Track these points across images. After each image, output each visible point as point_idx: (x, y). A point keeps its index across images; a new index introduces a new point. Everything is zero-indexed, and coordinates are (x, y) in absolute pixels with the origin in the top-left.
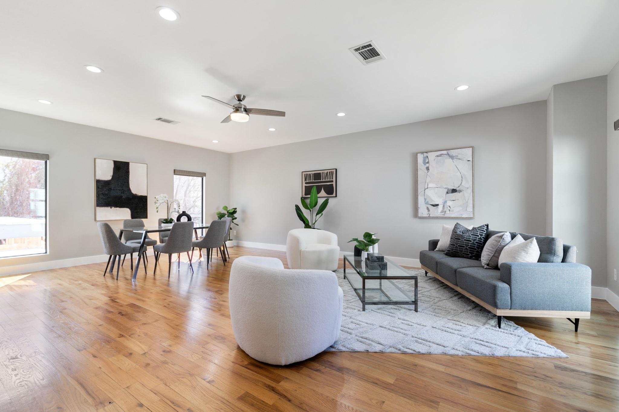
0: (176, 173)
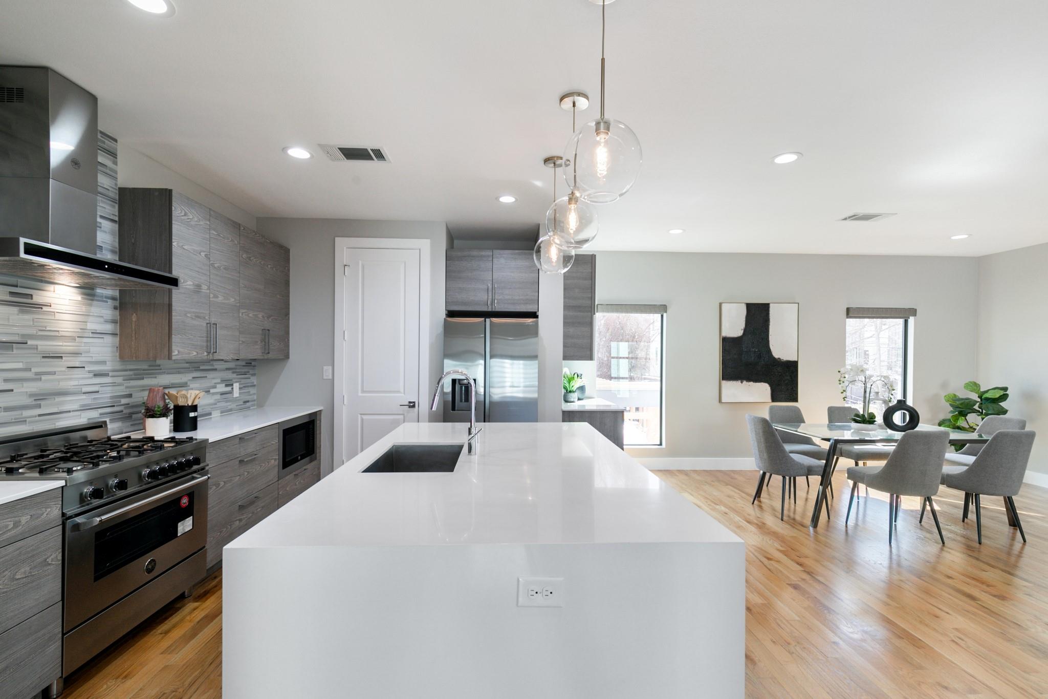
0: (850, 315)
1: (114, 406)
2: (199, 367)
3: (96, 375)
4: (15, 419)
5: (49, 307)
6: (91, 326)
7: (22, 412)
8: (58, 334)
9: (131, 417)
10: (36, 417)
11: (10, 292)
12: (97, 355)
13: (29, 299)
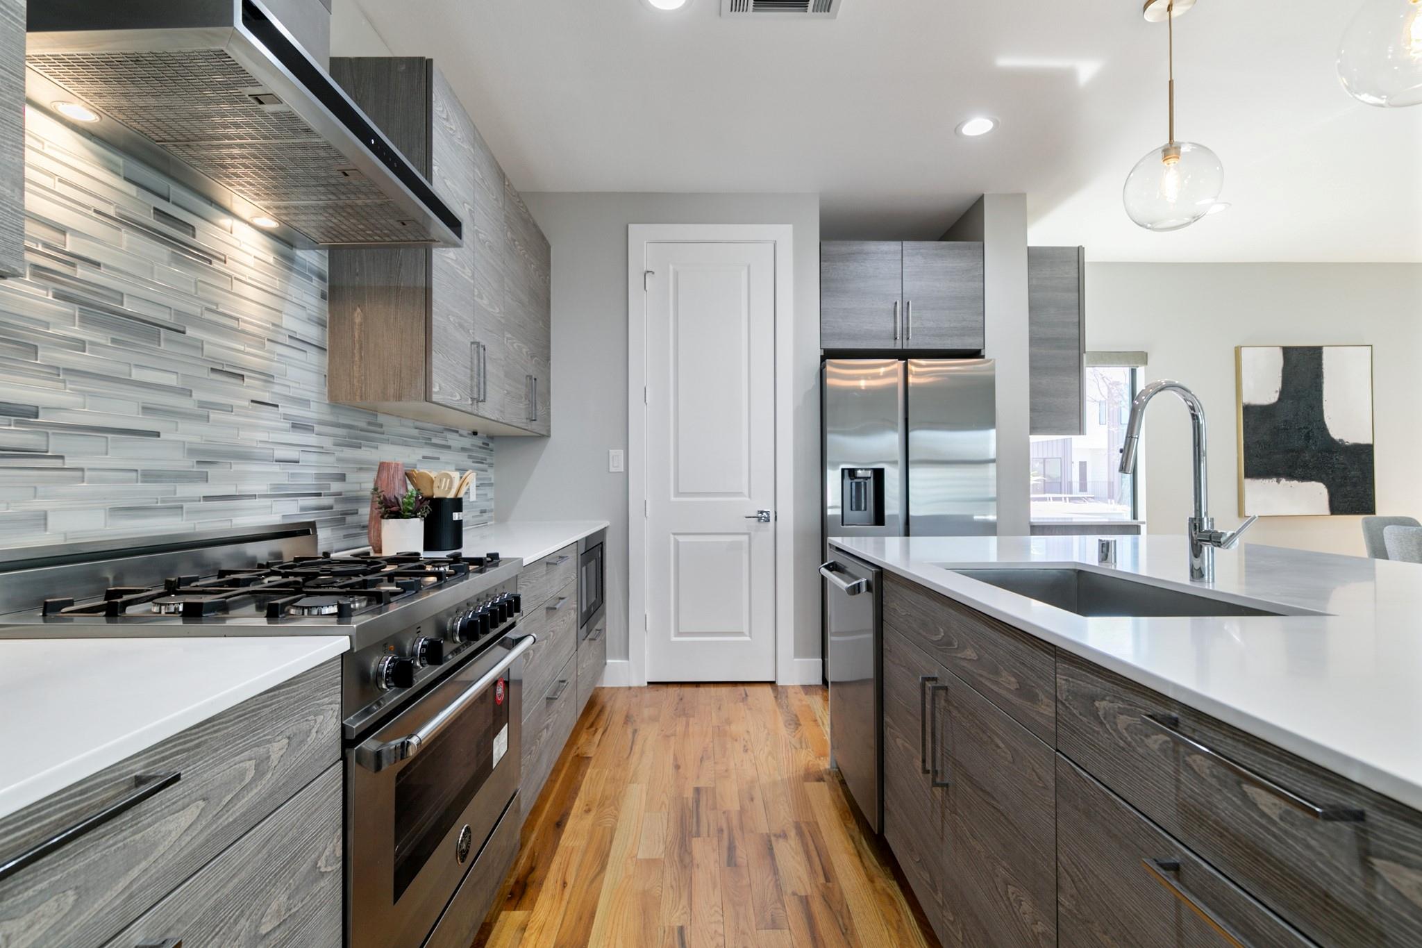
1: (319, 495)
2: (430, 439)
3: (296, 426)
4: (163, 501)
5: (223, 264)
6: (289, 323)
7: (175, 486)
8: (236, 326)
9: (344, 519)
10: (200, 501)
11: (155, 209)
12: (297, 385)
13: (187, 233)
